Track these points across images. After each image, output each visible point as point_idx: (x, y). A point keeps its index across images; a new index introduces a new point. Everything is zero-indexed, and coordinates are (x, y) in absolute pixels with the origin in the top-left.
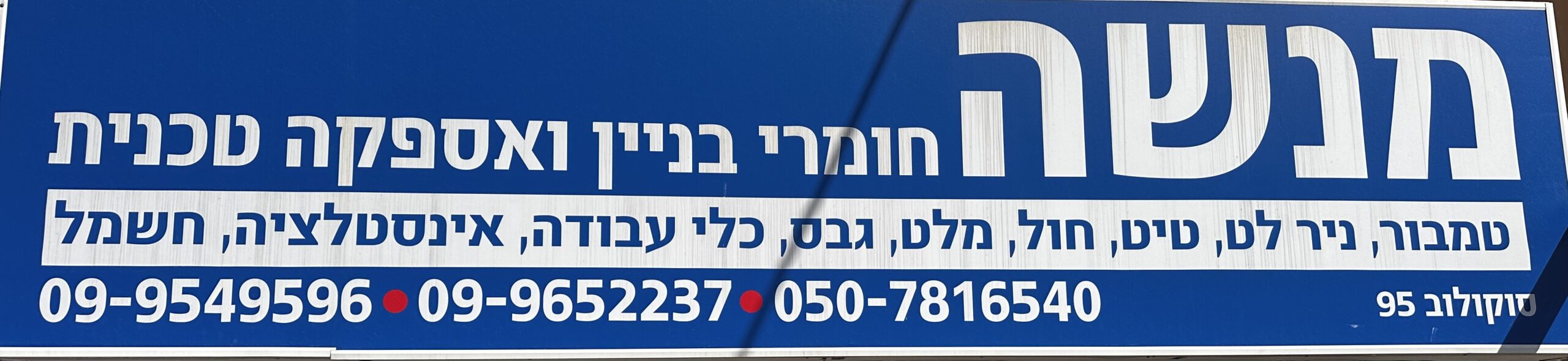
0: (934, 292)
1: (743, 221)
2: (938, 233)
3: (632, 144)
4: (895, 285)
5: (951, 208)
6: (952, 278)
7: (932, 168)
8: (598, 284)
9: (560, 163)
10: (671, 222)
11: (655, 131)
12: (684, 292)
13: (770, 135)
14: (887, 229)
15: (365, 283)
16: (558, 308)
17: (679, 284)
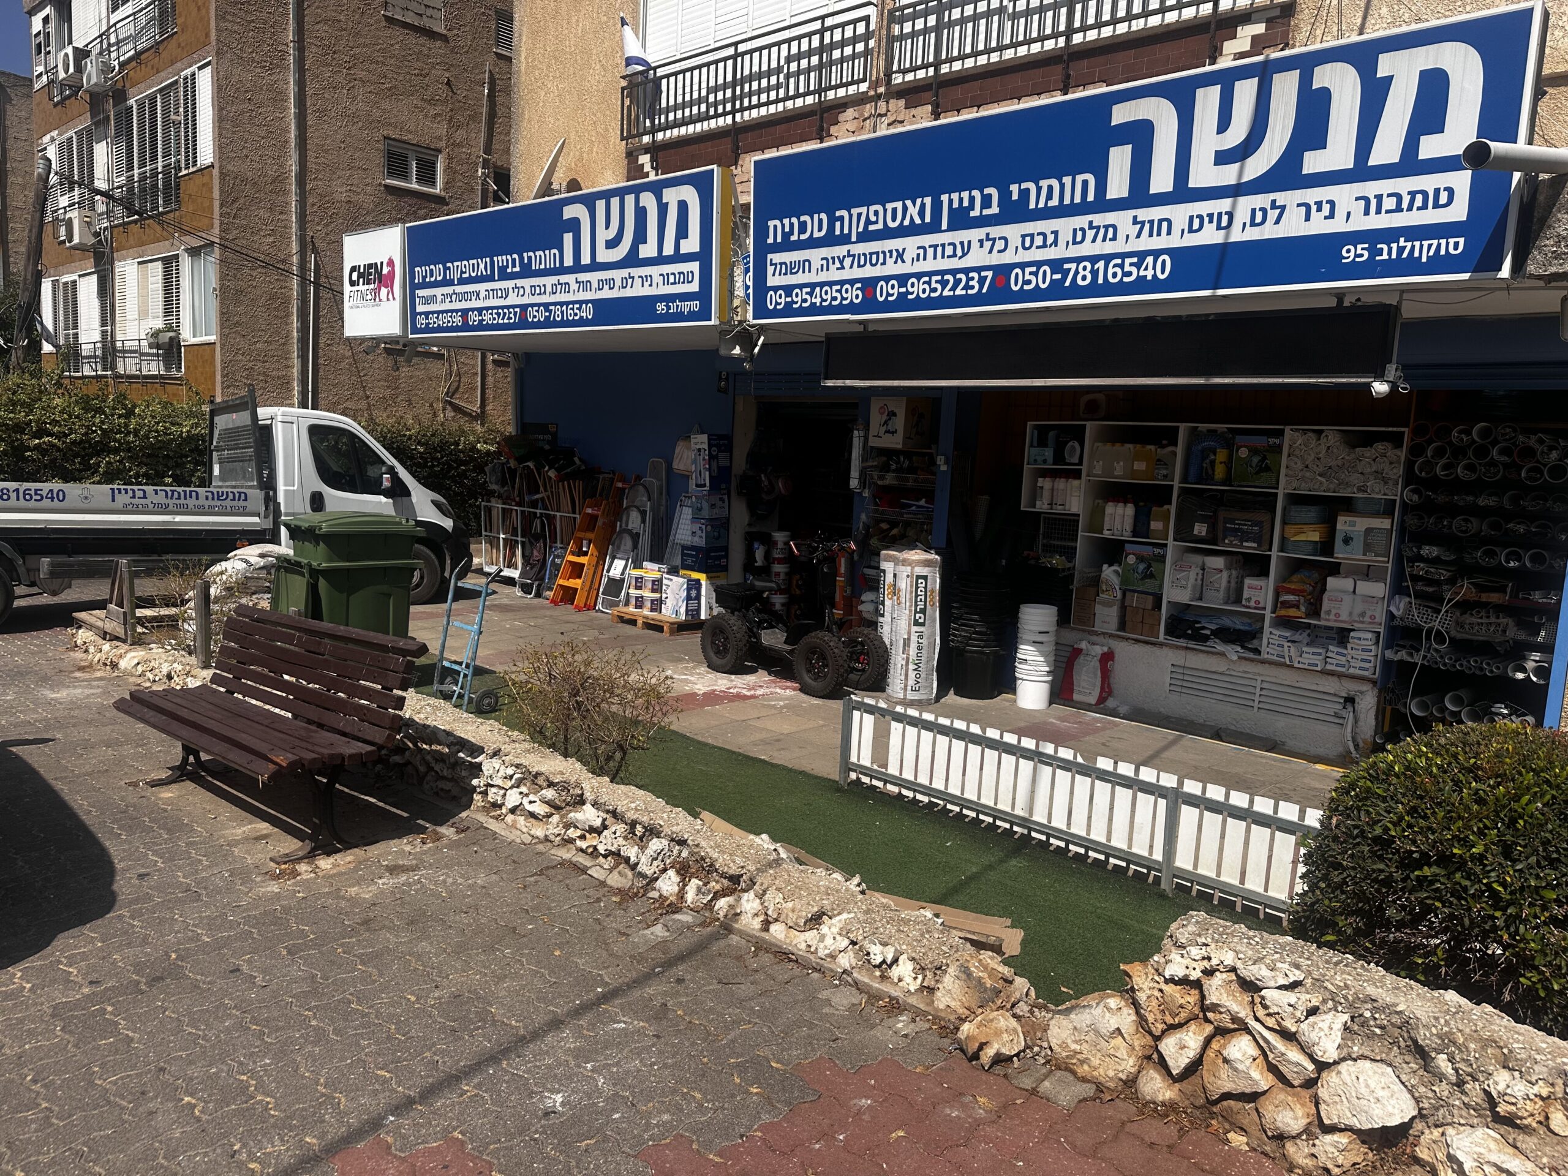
0: (1085, 268)
1: (1000, 238)
2: (1090, 234)
3: (956, 205)
4: (1066, 266)
5: (1099, 219)
6: (1094, 259)
7: (1091, 197)
8: (939, 278)
9: (928, 219)
10: (969, 242)
11: (965, 195)
12: (973, 279)
13: (1014, 188)
14: (1065, 236)
15: (859, 285)
16: (924, 291)
17: (971, 275)
